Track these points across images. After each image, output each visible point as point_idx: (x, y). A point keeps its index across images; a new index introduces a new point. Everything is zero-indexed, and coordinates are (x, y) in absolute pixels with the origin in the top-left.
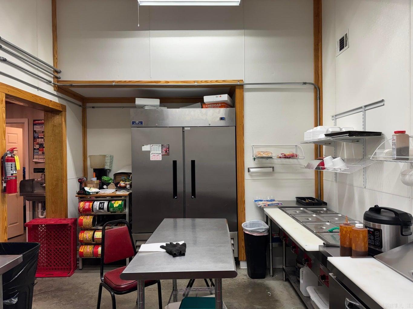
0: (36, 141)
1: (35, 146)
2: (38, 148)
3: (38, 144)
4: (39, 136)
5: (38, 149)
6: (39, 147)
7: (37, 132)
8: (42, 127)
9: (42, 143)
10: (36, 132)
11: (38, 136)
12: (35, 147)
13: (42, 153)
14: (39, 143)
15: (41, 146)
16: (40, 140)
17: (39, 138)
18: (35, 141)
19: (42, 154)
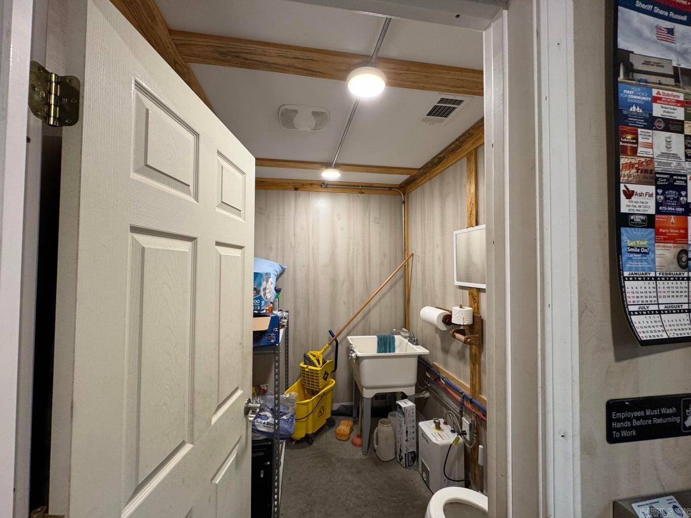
0: (634, 151)
1: (629, 194)
2: (652, 211)
3: (648, 175)
4: (658, 110)
5: (649, 222)
6: (658, 204)
7: (638, 65)
8: (671, 31)
9: (673, 166)
10: (630, 70)
11: (647, 108)
12: (625, 206)
13: (679, 259)
14: (658, 169)
15: (672, 194)
16: (660, 138)
17: (651, 123)
18: (624, 151)
19: (675, 270)
